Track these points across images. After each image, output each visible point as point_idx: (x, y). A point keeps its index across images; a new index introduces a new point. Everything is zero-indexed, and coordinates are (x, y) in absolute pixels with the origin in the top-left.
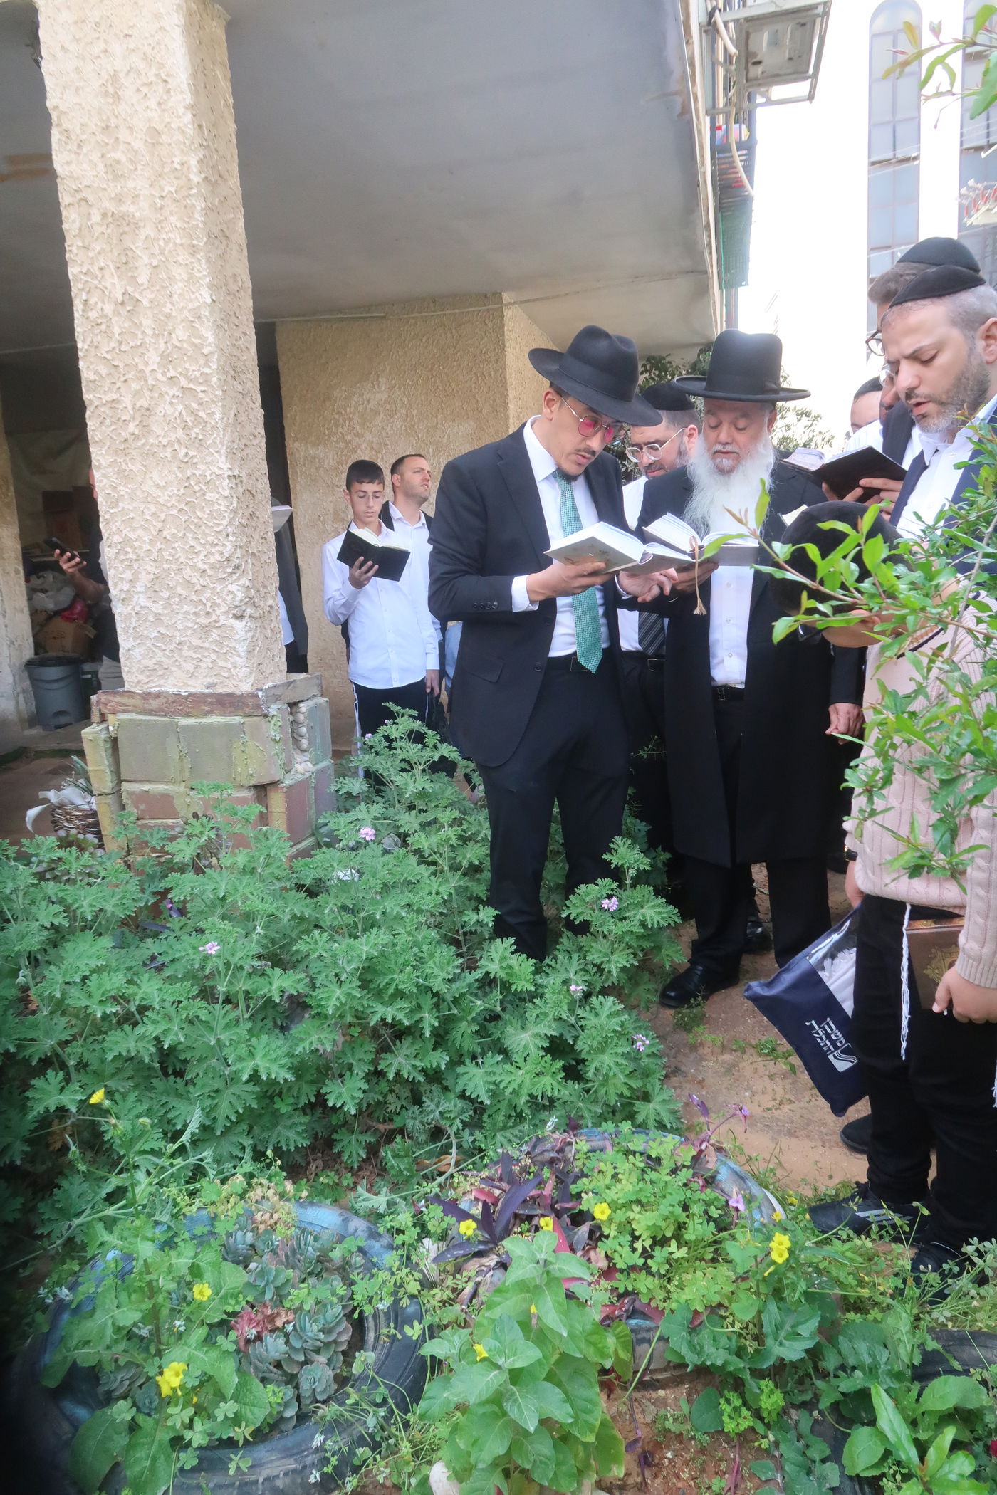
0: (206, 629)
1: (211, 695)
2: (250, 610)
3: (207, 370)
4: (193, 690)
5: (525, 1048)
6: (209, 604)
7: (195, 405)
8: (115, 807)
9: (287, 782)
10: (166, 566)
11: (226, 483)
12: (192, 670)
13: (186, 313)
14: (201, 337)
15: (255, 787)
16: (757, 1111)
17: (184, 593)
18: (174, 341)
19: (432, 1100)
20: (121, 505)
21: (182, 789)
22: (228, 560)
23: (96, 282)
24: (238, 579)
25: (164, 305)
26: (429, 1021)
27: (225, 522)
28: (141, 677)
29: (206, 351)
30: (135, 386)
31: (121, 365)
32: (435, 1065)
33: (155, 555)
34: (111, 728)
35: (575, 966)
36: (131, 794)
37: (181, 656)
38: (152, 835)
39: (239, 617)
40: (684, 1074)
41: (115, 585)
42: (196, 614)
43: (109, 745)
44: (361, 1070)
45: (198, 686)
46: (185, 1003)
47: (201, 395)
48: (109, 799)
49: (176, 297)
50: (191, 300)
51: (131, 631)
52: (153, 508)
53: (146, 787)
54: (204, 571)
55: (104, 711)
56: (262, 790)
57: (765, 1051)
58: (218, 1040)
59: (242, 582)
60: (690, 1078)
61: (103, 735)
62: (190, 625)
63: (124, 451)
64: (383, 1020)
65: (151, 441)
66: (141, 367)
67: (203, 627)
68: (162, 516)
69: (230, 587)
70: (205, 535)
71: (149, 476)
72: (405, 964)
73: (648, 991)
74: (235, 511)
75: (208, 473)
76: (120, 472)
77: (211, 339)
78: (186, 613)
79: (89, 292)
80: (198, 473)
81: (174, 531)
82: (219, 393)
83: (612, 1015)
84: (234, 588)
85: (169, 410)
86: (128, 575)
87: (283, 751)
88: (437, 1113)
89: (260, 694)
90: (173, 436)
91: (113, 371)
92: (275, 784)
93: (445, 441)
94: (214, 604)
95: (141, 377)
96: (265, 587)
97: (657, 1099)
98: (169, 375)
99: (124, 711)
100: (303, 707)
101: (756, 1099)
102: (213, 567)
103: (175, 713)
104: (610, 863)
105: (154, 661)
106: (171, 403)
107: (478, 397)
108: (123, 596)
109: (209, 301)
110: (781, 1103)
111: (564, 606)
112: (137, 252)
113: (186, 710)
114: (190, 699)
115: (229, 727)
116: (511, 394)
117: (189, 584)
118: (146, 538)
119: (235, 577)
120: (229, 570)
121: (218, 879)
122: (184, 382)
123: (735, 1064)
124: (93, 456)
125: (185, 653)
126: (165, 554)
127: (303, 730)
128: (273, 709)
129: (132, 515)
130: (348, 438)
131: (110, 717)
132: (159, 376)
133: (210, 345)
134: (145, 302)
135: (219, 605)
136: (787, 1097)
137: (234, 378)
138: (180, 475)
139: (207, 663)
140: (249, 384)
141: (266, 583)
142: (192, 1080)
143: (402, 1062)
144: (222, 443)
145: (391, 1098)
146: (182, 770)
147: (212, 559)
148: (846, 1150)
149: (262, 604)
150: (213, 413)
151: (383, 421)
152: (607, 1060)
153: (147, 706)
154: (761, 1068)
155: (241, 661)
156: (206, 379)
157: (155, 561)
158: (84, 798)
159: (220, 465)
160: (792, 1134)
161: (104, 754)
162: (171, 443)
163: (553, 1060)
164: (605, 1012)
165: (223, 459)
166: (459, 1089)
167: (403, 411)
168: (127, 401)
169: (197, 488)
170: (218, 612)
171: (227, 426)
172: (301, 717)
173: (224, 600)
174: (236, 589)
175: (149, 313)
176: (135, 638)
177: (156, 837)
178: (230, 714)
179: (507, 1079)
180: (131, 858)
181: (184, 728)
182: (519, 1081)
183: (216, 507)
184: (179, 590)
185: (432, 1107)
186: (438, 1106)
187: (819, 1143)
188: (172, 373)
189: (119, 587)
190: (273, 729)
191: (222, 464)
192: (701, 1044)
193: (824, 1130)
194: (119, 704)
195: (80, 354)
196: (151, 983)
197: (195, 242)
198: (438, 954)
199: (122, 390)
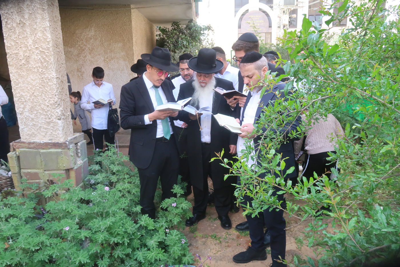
0: (49, 123)
1: (51, 143)
2: (63, 117)
3: (48, 46)
4: (45, 141)
5: (152, 245)
6: (50, 116)
7: (45, 56)
8: (19, 177)
9: (75, 168)
10: (35, 104)
11: (55, 80)
12: (44, 135)
13: (41, 28)
14: (46, 36)
15: (66, 170)
16: (212, 254)
17: (41, 112)
18: (37, 37)
19: (127, 262)
20: (19, 85)
21: (42, 171)
22: (56, 102)
23: (10, 16)
24: (59, 108)
25: (34, 25)
26: (127, 241)
27: (55, 92)
28: (27, 137)
29: (48, 40)
30: (24, 49)
31: (19, 42)
32: (128, 253)
33: (31, 100)
34: (17, 153)
35: (164, 221)
36: (24, 173)
37: (41, 131)
38: (32, 186)
39: (59, 119)
40: (193, 246)
41: (18, 109)
42: (45, 118)
43: (16, 158)
44: (107, 256)
45: (46, 140)
46: (59, 244)
47: (47, 53)
48: (17, 175)
49: (38, 23)
50: (43, 25)
51: (23, 123)
52: (31, 86)
53: (29, 171)
54: (48, 106)
55: (15, 148)
56: (68, 171)
57: (213, 237)
58: (68, 253)
59: (60, 109)
60: (194, 247)
61: (15, 155)
62: (44, 122)
63: (21, 69)
64: (114, 242)
65: (30, 66)
66: (26, 43)
67: (48, 122)
68: (34, 89)
69: (57, 111)
70: (48, 95)
71: (29, 76)
72: (120, 226)
73: (183, 225)
74: (58, 88)
75: (49, 77)
76: (19, 75)
77: (50, 37)
78: (42, 118)
79: (7, 19)
80: (46, 77)
81: (38, 93)
82: (52, 53)
83: (176, 235)
84: (58, 111)
85: (36, 57)
86: (22, 106)
87: (74, 159)
88: (129, 265)
89: (67, 143)
90: (37, 65)
91: (16, 44)
92: (72, 169)
93: (113, 49)
94: (51, 115)
95: (26, 46)
96: (67, 109)
97: (188, 256)
98: (36, 47)
99: (22, 148)
100: (79, 144)
101: (212, 251)
102: (51, 104)
103: (39, 148)
104: (173, 192)
105: (31, 132)
106: (36, 55)
107: (123, 36)
108: (20, 112)
109: (49, 25)
110: (218, 252)
111: (159, 123)
112: (25, 9)
113: (43, 147)
114: (44, 144)
115: (57, 152)
116: (134, 35)
117: (43, 109)
118: (28, 95)
119: (58, 108)
120: (56, 106)
121: (62, 204)
122: (41, 49)
123: (206, 242)
124: (9, 69)
125: (42, 130)
126: (35, 100)
127: (79, 151)
128: (71, 146)
129: (23, 88)
130: (81, 46)
131: (17, 150)
132: (32, 47)
133: (49, 38)
134: (27, 24)
135: (53, 116)
136: (219, 250)
137: (56, 47)
138: (40, 77)
139: (49, 133)
140: (61, 48)
141: (67, 108)
142: (59, 264)
143: (119, 253)
144: (53, 68)
145: (115, 262)
146: (42, 165)
147: (51, 102)
148: (234, 263)
149: (66, 114)
150: (51, 59)
151: (93, 41)
152: (176, 248)
153: (30, 146)
154: (212, 242)
155: (60, 132)
156: (48, 49)
157: (31, 102)
158: (5, 172)
159: (53, 74)
160: (221, 260)
161: (15, 161)
162: (37, 67)
163: (162, 250)
164: (174, 234)
165: (54, 73)
166: (135, 258)
167: (100, 39)
168: (21, 53)
169: (45, 81)
170: (53, 118)
171: (55, 62)
172: (78, 147)
173: (55, 114)
174: (59, 111)
175: (29, 27)
176: (25, 125)
177: (34, 186)
178: (57, 149)
179: (149, 255)
180: (24, 192)
181: (43, 153)
182: (152, 255)
183: (52, 87)
184: (40, 111)
185: (127, 264)
186: (129, 263)
187: (228, 262)
188: (37, 46)
189: (19, 110)
190: (71, 153)
191: (54, 74)
192: (197, 236)
193: (229, 258)
194: (20, 146)
195: (4, 38)
196: (44, 237)
197: (44, 7)
198: (128, 222)
199: (20, 50)
